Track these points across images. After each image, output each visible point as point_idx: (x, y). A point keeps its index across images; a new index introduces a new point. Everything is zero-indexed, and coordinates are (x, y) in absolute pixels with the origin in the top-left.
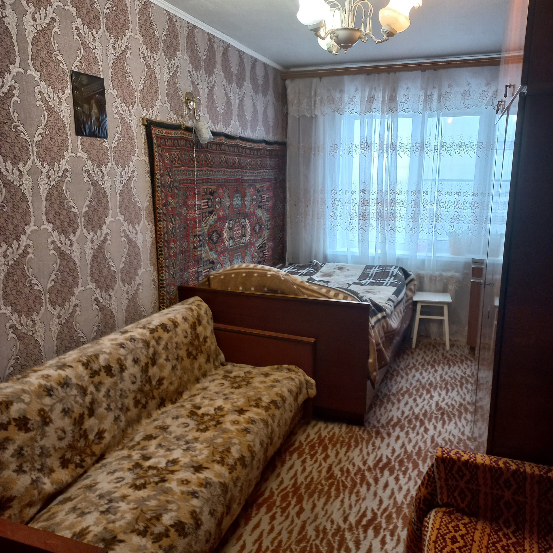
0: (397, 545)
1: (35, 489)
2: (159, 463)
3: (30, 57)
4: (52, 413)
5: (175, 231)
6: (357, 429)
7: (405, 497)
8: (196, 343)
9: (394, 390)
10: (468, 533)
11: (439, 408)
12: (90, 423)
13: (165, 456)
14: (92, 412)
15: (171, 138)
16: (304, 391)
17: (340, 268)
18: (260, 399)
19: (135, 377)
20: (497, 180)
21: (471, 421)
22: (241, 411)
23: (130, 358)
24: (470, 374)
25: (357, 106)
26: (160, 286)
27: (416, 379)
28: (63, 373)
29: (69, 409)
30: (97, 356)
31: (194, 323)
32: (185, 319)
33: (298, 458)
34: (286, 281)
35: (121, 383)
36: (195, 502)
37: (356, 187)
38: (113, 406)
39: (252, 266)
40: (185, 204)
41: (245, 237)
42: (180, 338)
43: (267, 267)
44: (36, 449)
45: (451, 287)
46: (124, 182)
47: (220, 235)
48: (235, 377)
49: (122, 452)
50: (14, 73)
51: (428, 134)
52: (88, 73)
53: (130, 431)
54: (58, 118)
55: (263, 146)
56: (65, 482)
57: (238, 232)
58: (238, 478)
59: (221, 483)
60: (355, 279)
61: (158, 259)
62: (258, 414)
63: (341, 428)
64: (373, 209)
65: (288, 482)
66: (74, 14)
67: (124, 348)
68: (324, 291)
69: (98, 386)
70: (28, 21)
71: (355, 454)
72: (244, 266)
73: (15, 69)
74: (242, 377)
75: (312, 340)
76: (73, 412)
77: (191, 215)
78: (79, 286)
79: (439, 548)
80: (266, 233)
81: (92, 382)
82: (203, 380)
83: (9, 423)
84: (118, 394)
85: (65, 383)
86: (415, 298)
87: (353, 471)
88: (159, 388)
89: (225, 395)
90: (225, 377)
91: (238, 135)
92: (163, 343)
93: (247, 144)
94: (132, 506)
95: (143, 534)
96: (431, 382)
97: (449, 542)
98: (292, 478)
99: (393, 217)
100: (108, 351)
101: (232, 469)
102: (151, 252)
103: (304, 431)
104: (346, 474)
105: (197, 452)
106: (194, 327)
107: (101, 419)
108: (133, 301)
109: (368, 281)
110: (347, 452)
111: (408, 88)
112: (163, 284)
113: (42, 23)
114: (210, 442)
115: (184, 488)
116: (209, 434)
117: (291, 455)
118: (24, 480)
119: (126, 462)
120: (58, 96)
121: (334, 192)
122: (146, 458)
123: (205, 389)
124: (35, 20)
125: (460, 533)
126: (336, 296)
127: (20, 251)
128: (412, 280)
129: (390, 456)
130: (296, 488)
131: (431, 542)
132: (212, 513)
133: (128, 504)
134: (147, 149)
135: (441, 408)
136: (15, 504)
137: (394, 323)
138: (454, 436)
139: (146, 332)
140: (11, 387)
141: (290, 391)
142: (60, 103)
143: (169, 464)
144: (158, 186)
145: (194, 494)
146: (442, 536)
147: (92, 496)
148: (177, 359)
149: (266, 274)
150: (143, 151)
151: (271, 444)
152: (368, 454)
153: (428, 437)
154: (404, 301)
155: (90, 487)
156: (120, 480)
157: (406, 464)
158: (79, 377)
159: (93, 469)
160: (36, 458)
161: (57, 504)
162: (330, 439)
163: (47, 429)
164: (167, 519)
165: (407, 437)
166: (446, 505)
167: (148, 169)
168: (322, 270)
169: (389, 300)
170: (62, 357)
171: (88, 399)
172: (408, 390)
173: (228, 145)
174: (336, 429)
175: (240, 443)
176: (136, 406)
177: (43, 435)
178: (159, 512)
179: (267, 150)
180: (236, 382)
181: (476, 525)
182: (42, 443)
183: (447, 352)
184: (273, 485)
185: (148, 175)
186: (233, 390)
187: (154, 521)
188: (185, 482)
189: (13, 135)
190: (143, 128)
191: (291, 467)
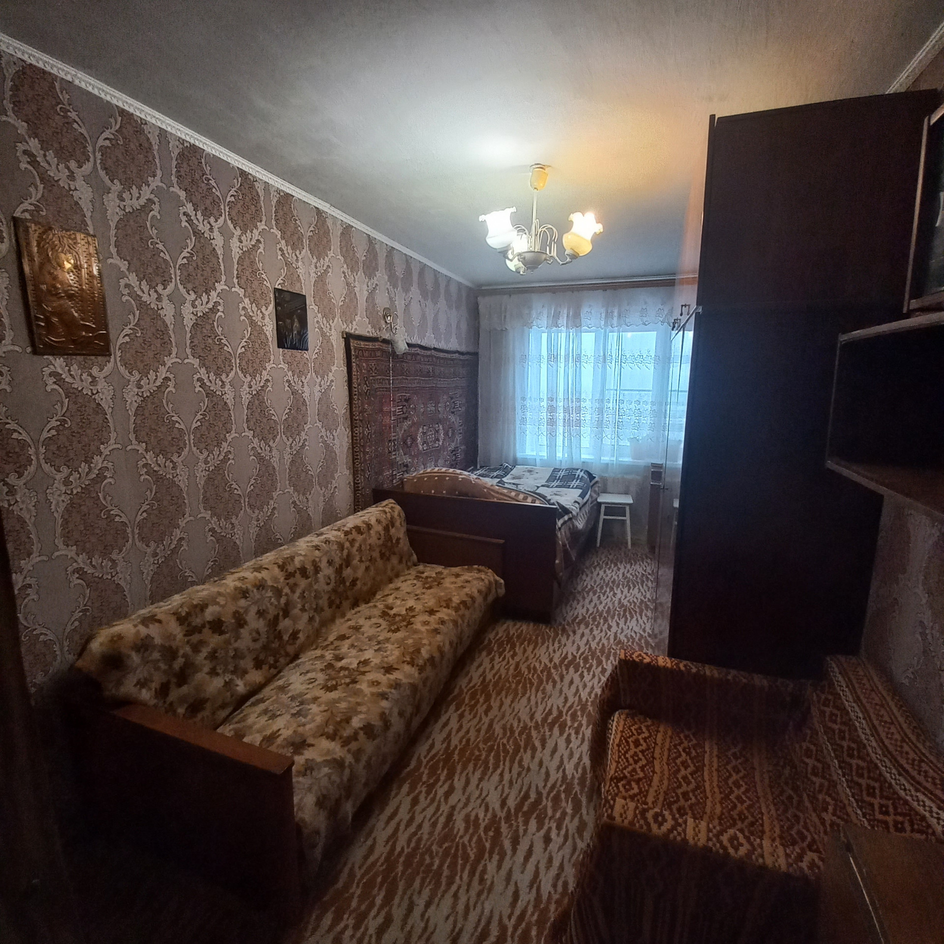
0: (581, 744)
1: (228, 691)
2: (351, 664)
3: (235, 275)
4: (247, 615)
5: (371, 436)
6: (544, 627)
7: (590, 694)
8: (389, 544)
9: (579, 588)
10: (650, 736)
11: (621, 605)
12: (285, 624)
13: (356, 657)
14: (286, 613)
15: (367, 350)
16: (494, 591)
17: (530, 471)
18: (450, 600)
19: (329, 578)
20: (674, 391)
21: (652, 618)
22: (432, 612)
23: (325, 560)
24: (650, 572)
25: (544, 321)
26: (356, 489)
27: (600, 577)
28: (259, 576)
29: (264, 610)
30: (292, 558)
31: (387, 525)
32: (379, 521)
33: (487, 656)
34: (476, 485)
35: (315, 584)
36: (385, 704)
37: (544, 395)
38: (307, 606)
39: (444, 470)
40: (381, 411)
41: (439, 441)
42: (373, 540)
43: (458, 471)
44: (230, 651)
45: (633, 489)
46: (323, 391)
47: (414, 440)
48: (427, 577)
49: (316, 651)
50: (219, 290)
51: (610, 348)
52: (291, 290)
53: (324, 630)
54: (261, 332)
55: (456, 356)
56: (258, 682)
57: (431, 435)
58: (427, 678)
59: (410, 683)
60: (543, 482)
61: (354, 463)
62: (449, 615)
63: (528, 626)
64: (560, 415)
65: (476, 680)
66: (279, 237)
67: (319, 550)
68: (513, 494)
69: (293, 588)
70: (234, 243)
71: (541, 651)
72: (436, 469)
73: (220, 287)
74: (433, 578)
75: (502, 541)
76: (268, 613)
77: (387, 420)
78: (278, 490)
79: (623, 752)
80: (458, 438)
81: (288, 584)
82: (396, 580)
83: (203, 626)
84: (313, 595)
85: (261, 586)
86: (599, 500)
87: (539, 668)
88: (352, 589)
89: (416, 595)
90: (417, 578)
91: (433, 347)
92: (357, 545)
93: (442, 355)
94: (323, 707)
95: (332, 737)
96: (614, 579)
97: (632, 745)
98: (481, 676)
99: (579, 423)
100: (303, 553)
101: (421, 669)
102: (347, 457)
103: (493, 630)
104: (532, 671)
105: (388, 653)
106: (386, 529)
107: (295, 620)
108: (329, 503)
109: (555, 483)
110: (534, 649)
111: (590, 306)
112: (358, 487)
113: (247, 244)
114: (401, 643)
115: (374, 690)
116: (399, 635)
117: (480, 653)
118: (218, 683)
119: (318, 662)
120: (261, 312)
121: (524, 399)
122: (339, 658)
123: (397, 589)
124: (241, 242)
125: (643, 735)
126: (525, 499)
127: (221, 457)
128: (597, 482)
129: (575, 653)
130: (484, 684)
131: (615, 745)
132: (401, 714)
133: (319, 706)
134: (345, 360)
135: (623, 605)
136: (208, 705)
137: (580, 524)
138: (635, 633)
139: (341, 534)
140: (207, 589)
141: (479, 591)
142: (263, 318)
143: (361, 665)
144: (355, 395)
145: (383, 696)
146: (625, 739)
147: (284, 698)
148: (370, 560)
149: (458, 478)
150: (342, 362)
151: (461, 643)
152: (554, 651)
153: (611, 634)
154: (590, 502)
155: (282, 689)
156: (312, 681)
157: (591, 661)
158: (276, 580)
159: (287, 668)
160: (230, 660)
161: (250, 706)
162: (519, 637)
163: (242, 630)
164: (356, 722)
165: (591, 634)
166: (629, 707)
167: (346, 378)
168: (512, 472)
169: (576, 502)
170: (259, 559)
171: (283, 600)
172: (592, 587)
173: (423, 356)
174: (524, 627)
175: (430, 644)
176: (330, 607)
177: (238, 637)
178: (349, 714)
179: (461, 360)
180: (427, 583)
181: (658, 727)
182: (236, 645)
183: (629, 550)
184: (463, 682)
185: (346, 384)
186: (424, 590)
187: (344, 724)
188: (375, 683)
189: (217, 348)
190: (342, 340)
191: (480, 665)
